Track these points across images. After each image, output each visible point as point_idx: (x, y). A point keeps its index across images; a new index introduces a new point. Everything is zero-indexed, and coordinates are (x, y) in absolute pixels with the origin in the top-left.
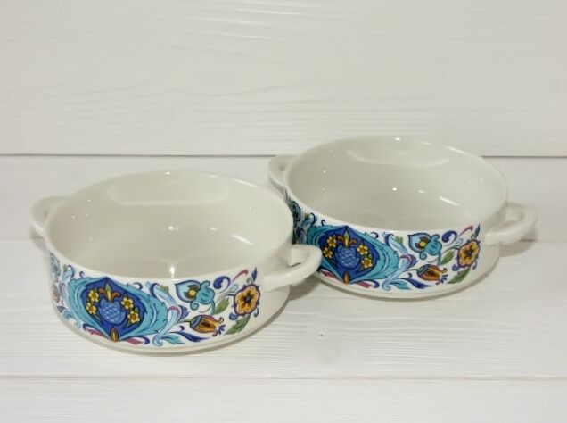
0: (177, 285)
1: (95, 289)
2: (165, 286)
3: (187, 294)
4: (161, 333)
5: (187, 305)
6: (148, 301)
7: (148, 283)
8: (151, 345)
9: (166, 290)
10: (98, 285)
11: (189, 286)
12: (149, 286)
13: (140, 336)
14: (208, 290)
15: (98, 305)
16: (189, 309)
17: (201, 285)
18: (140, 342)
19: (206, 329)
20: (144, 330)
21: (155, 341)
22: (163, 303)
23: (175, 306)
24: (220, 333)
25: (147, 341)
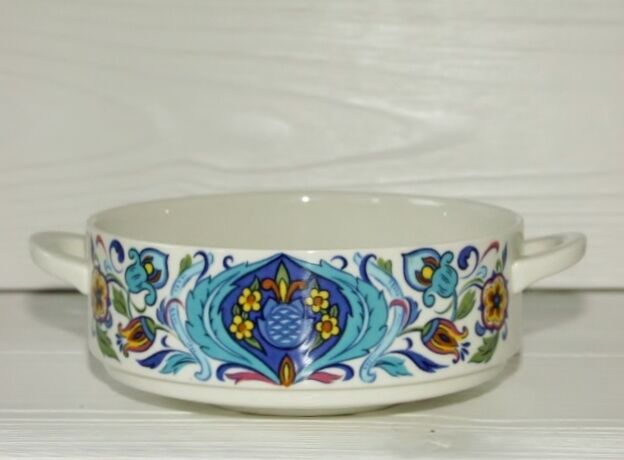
0: (404, 255)
1: (256, 283)
2: (385, 259)
3: (419, 275)
4: (375, 354)
5: (417, 297)
6: (356, 291)
7: (358, 254)
8: (356, 381)
9: (386, 267)
10: (261, 275)
11: (424, 260)
12: (359, 261)
13: (337, 365)
14: (451, 269)
15: (257, 317)
16: (421, 306)
17: (441, 258)
18: (336, 377)
19: (445, 348)
20: (346, 350)
21: (364, 372)
22: (381, 294)
23: (399, 298)
24: (463, 358)
25: (350, 373)
